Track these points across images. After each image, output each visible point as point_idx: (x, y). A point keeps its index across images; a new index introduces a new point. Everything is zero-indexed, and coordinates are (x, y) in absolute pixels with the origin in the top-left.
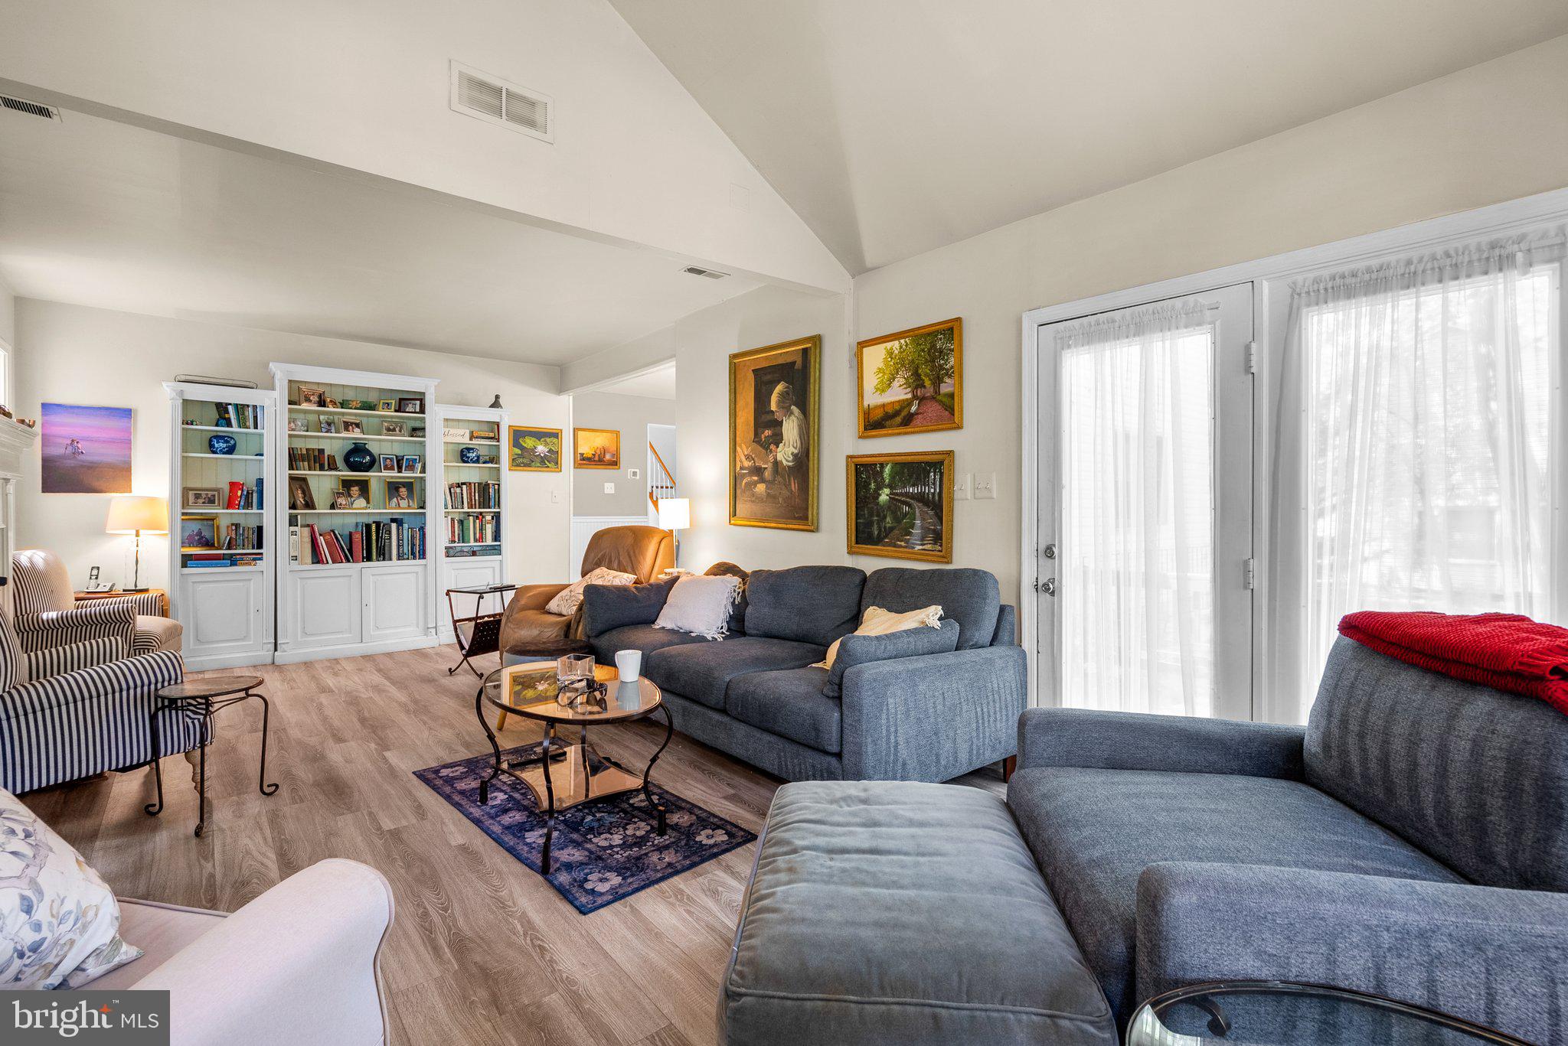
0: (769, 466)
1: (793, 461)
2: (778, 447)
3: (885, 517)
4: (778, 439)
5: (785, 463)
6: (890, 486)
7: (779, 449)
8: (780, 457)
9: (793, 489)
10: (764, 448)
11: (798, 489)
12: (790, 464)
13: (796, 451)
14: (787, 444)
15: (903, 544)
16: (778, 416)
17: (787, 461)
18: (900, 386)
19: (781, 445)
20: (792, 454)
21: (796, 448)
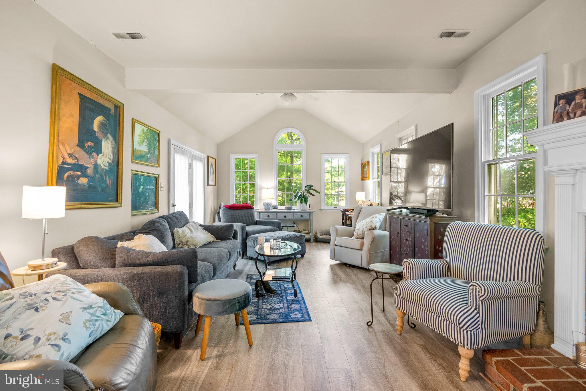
0: (91, 166)
1: (108, 166)
2: (98, 155)
3: (141, 198)
4: (98, 150)
5: (103, 167)
6: (143, 185)
7: (99, 157)
8: (99, 162)
9: (108, 184)
10: (87, 153)
11: (111, 184)
12: (107, 168)
13: (110, 161)
14: (104, 155)
15: (146, 208)
16: (99, 135)
17: (105, 166)
18: (145, 146)
19: (100, 155)
20: (108, 162)
21: (110, 160)
